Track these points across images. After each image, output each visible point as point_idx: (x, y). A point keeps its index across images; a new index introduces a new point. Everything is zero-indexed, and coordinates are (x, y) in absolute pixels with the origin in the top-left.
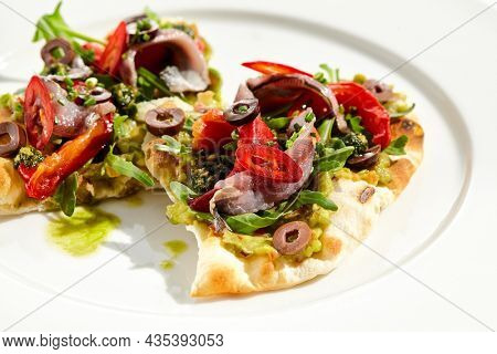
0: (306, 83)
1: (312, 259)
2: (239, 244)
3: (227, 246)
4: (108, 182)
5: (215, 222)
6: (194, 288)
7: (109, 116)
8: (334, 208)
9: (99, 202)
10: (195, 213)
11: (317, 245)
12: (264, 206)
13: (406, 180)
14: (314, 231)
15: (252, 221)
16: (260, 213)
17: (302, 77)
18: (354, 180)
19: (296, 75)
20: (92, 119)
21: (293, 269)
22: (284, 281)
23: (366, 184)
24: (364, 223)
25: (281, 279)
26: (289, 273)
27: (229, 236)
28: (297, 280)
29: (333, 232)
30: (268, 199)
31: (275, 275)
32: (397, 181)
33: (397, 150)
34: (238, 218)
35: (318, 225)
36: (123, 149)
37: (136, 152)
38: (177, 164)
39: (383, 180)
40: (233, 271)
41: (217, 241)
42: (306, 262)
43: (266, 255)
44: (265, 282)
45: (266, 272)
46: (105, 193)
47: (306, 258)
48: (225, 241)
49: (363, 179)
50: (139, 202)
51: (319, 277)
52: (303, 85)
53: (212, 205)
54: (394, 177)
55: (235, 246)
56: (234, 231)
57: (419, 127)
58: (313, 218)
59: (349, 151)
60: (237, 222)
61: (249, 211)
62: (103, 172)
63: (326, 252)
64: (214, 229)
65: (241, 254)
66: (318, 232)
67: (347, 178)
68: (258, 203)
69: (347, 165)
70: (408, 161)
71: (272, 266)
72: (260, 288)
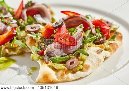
0: (82, 18)
1: (79, 72)
2: (54, 66)
3: (50, 66)
4: (13, 49)
5: (46, 59)
6: (37, 80)
7: (15, 28)
8: (88, 55)
9: (10, 56)
10: (39, 56)
11: (81, 67)
12: (64, 54)
13: (115, 50)
14: (80, 62)
15: (59, 59)
16: (62, 56)
17: (80, 16)
18: (96, 47)
19: (78, 16)
20: (9, 28)
21: (72, 75)
22: (69, 78)
23: (100, 48)
24: (98, 60)
25: (68, 78)
26: (71, 76)
27: (50, 63)
28: (74, 78)
29: (87, 63)
30: (65, 52)
31: (66, 76)
32: (112, 49)
33: (112, 40)
34: (54, 58)
35: (82, 60)
36: (19, 39)
37: (23, 40)
38: (36, 42)
39: (106, 48)
40: (51, 74)
41: (46, 65)
42: (77, 73)
43: (63, 69)
44: (62, 78)
45: (62, 75)
46: (12, 53)
47: (77, 71)
48: (49, 65)
49: (99, 47)
50: (24, 56)
51: (81, 78)
52: (81, 19)
53: (45, 53)
54: (111, 48)
55: (52, 66)
56: (53, 62)
57: (121, 34)
58: (80, 57)
59: (95, 38)
60: (54, 59)
61: (58, 55)
62: (11, 45)
63: (84, 69)
64: (46, 61)
65: (54, 69)
66: (82, 62)
67: (93, 46)
68: (62, 53)
69: (94, 43)
70: (116, 44)
71: (65, 73)
72: (60, 80)
